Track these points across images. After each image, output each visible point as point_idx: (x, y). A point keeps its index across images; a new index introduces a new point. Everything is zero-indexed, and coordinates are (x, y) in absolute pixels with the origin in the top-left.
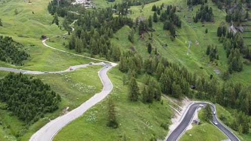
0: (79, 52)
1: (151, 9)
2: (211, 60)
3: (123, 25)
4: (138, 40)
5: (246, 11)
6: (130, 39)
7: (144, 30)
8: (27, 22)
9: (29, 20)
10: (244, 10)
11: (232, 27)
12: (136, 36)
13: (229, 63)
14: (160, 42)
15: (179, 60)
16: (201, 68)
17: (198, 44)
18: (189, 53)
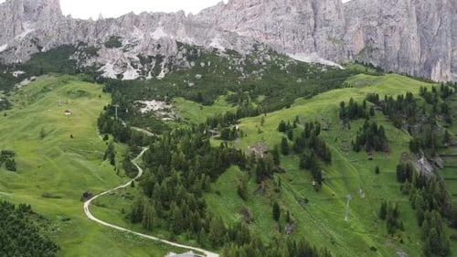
0: (149, 229)
1: (277, 126)
2: (391, 232)
3: (228, 166)
4: (255, 193)
5: (444, 129)
6: (242, 194)
7: (266, 174)
8: (59, 158)
9: (64, 154)
10: (440, 126)
11: (422, 160)
12: (251, 186)
13: (423, 239)
14: (295, 195)
15: (331, 232)
16: (373, 249)
17: (363, 196)
18: (349, 215)
